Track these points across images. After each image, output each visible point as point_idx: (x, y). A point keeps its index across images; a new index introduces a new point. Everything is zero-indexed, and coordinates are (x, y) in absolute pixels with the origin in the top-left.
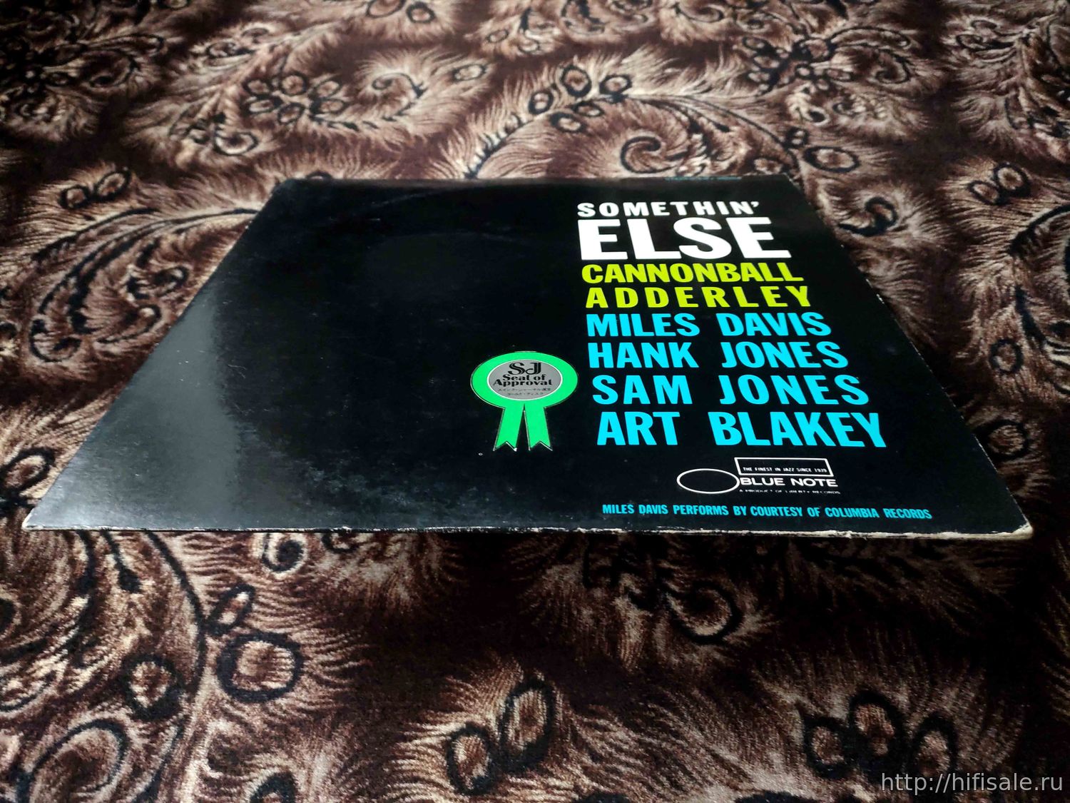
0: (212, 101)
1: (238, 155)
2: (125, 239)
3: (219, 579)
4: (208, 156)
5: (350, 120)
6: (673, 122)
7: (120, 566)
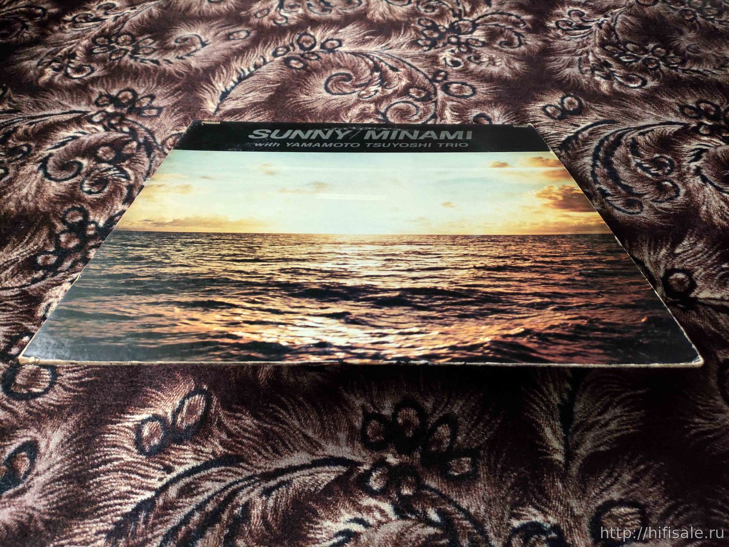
4: (59, 79)
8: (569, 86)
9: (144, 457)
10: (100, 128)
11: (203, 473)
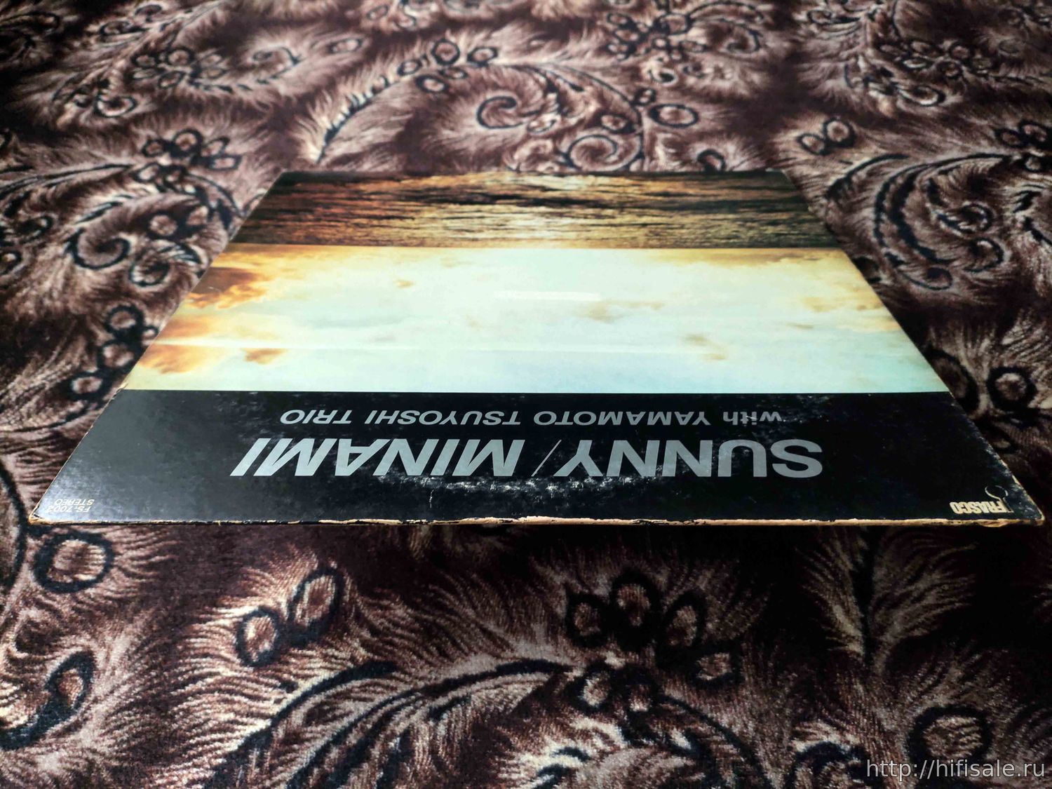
4: (87, 119)
8: (833, 107)
9: (251, 669)
10: (151, 188)
11: (339, 689)
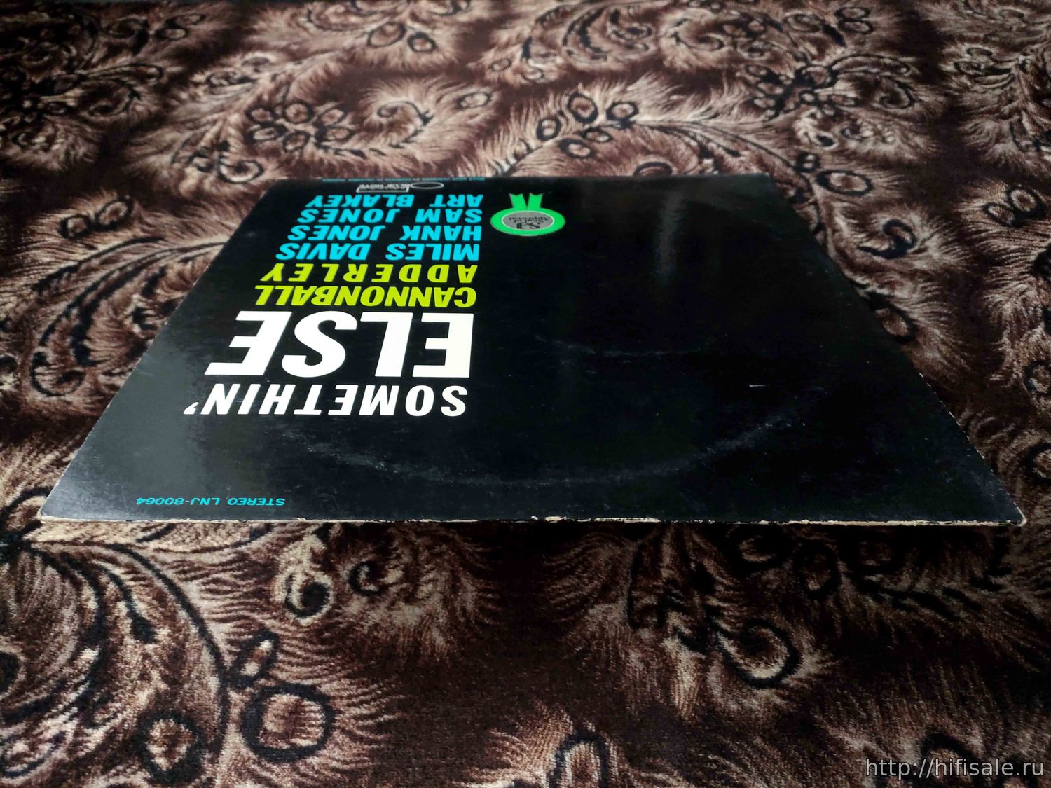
0: (215, 129)
1: (244, 183)
2: (129, 269)
3: (240, 627)
5: (357, 147)
6: (682, 147)
7: (132, 614)
